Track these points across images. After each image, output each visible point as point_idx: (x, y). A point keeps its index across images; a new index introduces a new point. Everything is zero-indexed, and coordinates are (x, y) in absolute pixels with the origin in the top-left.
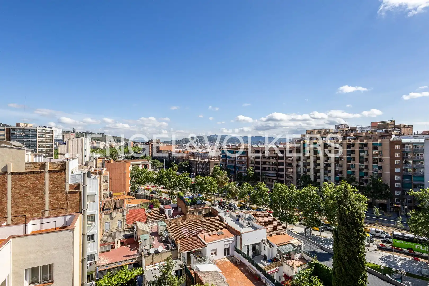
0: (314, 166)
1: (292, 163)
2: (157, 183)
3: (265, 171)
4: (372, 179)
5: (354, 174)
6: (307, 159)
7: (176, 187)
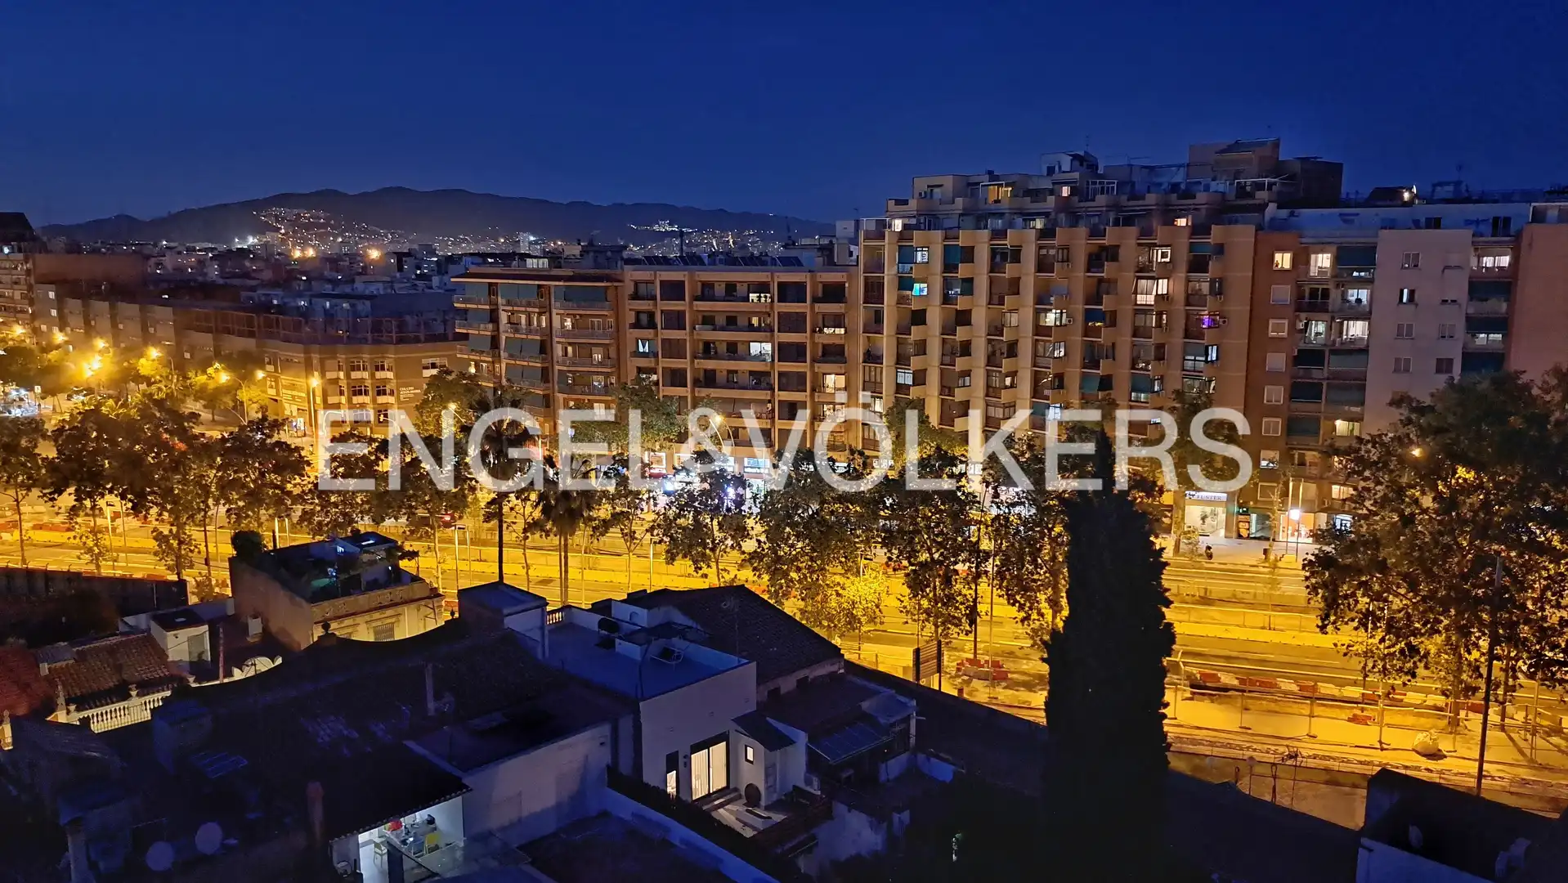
0: (943, 355)
1: (842, 346)
2: (72, 490)
3: (712, 390)
4: (1177, 405)
5: (1111, 388)
6: (912, 325)
7: (205, 502)
